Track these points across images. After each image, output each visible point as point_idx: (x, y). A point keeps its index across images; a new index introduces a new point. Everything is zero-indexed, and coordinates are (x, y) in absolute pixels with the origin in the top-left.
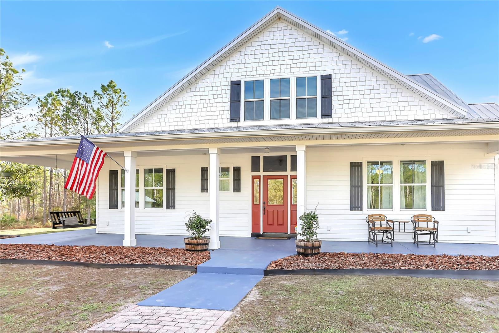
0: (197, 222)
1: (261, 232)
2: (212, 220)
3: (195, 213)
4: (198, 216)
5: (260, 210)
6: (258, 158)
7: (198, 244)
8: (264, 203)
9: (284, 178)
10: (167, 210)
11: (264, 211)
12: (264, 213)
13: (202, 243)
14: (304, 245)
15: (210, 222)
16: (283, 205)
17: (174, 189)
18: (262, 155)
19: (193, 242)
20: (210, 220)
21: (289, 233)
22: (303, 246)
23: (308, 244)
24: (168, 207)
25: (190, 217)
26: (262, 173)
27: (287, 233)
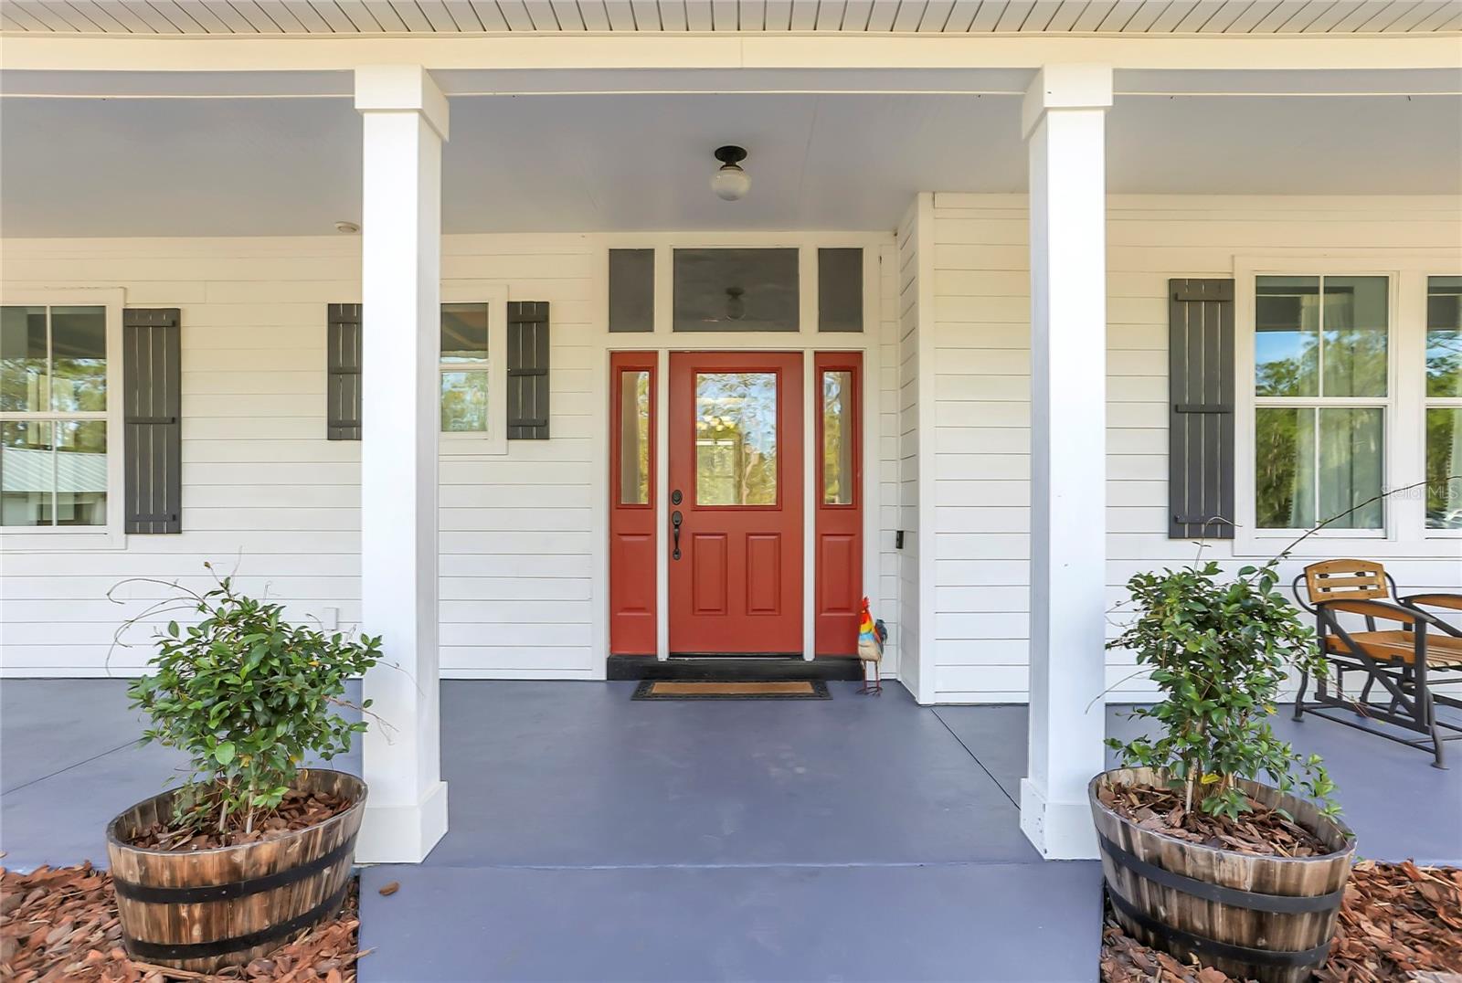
0: (231, 679)
1: (663, 654)
2: (377, 640)
3: (226, 586)
4: (248, 607)
5: (651, 534)
6: (646, 256)
7: (236, 887)
8: (675, 497)
9: (782, 366)
10: (132, 537)
11: (675, 539)
12: (675, 553)
13: (280, 867)
14: (1262, 885)
15: (367, 654)
16: (777, 508)
17: (176, 421)
18: (664, 243)
19: (184, 873)
20: (364, 637)
21: (809, 654)
22: (1248, 885)
23: (1300, 876)
24: (137, 523)
25: (174, 628)
26: (663, 338)
27: (800, 656)
